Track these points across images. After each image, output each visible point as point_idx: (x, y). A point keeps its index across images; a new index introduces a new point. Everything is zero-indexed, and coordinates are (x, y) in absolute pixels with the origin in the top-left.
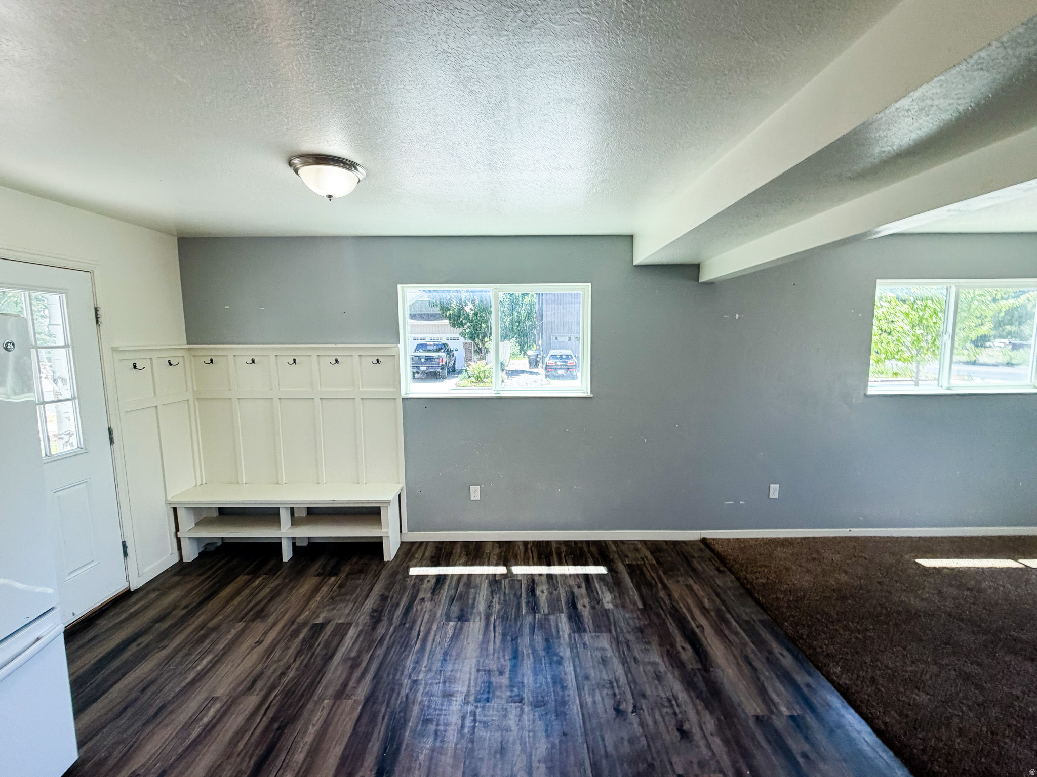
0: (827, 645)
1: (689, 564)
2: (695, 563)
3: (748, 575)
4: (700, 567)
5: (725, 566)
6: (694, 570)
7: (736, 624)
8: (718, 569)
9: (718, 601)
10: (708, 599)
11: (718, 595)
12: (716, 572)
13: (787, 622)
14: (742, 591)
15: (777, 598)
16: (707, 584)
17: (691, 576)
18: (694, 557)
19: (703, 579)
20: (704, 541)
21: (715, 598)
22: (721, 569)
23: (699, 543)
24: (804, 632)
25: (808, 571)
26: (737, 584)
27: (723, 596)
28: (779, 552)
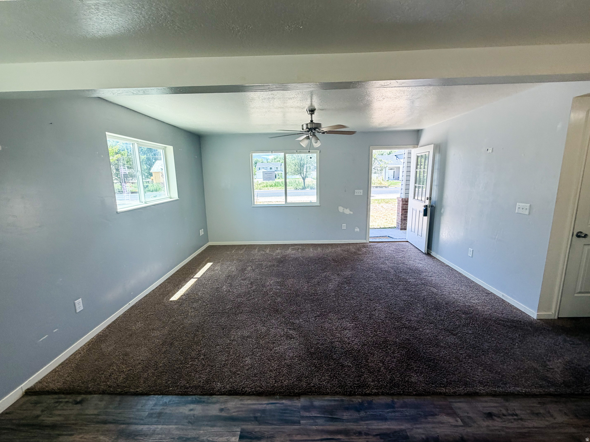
0: (200, 377)
1: (42, 427)
2: (48, 420)
3: (108, 383)
4: (59, 418)
5: (79, 393)
6: (54, 426)
7: (147, 426)
8: (77, 403)
9: (112, 427)
10: (102, 435)
11: (105, 422)
12: (78, 407)
13: (169, 387)
14: (118, 398)
15: (147, 379)
16: (86, 425)
17: (59, 435)
18: (38, 416)
19: (75, 424)
20: (29, 392)
21: (107, 426)
22: (79, 399)
23: (26, 399)
24: (183, 382)
25: (138, 345)
26: (107, 397)
27: (110, 418)
28: (107, 348)
